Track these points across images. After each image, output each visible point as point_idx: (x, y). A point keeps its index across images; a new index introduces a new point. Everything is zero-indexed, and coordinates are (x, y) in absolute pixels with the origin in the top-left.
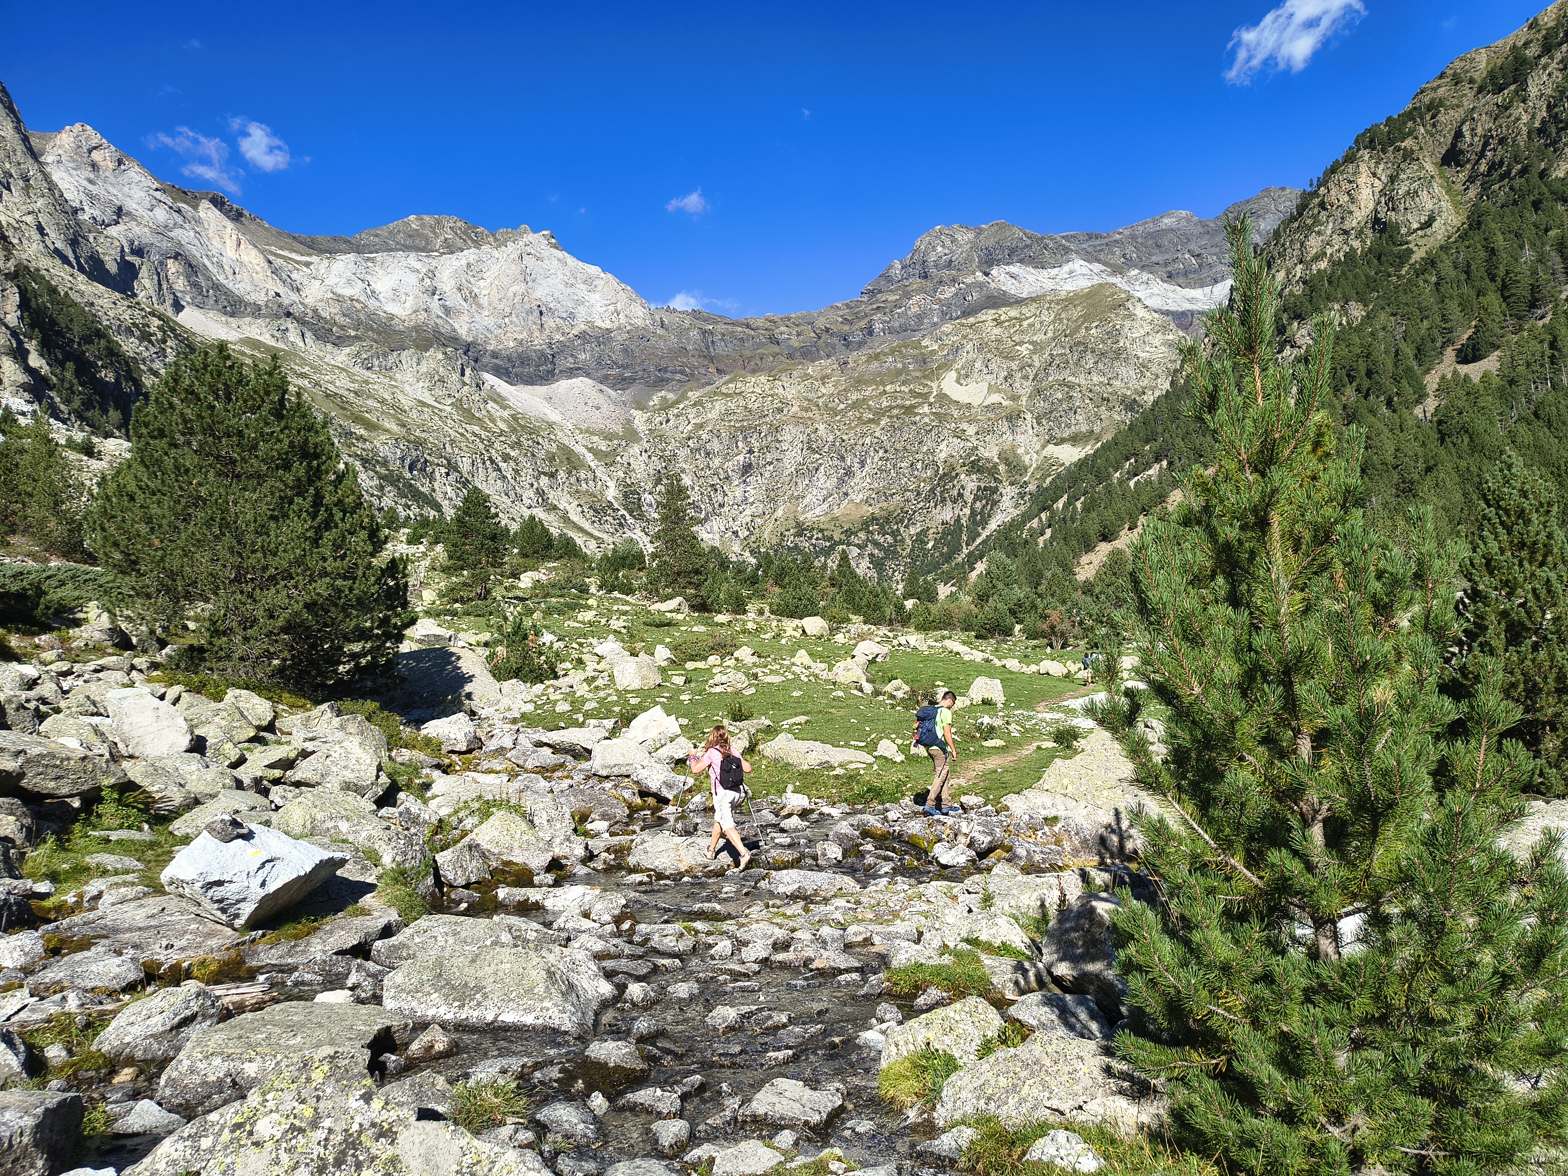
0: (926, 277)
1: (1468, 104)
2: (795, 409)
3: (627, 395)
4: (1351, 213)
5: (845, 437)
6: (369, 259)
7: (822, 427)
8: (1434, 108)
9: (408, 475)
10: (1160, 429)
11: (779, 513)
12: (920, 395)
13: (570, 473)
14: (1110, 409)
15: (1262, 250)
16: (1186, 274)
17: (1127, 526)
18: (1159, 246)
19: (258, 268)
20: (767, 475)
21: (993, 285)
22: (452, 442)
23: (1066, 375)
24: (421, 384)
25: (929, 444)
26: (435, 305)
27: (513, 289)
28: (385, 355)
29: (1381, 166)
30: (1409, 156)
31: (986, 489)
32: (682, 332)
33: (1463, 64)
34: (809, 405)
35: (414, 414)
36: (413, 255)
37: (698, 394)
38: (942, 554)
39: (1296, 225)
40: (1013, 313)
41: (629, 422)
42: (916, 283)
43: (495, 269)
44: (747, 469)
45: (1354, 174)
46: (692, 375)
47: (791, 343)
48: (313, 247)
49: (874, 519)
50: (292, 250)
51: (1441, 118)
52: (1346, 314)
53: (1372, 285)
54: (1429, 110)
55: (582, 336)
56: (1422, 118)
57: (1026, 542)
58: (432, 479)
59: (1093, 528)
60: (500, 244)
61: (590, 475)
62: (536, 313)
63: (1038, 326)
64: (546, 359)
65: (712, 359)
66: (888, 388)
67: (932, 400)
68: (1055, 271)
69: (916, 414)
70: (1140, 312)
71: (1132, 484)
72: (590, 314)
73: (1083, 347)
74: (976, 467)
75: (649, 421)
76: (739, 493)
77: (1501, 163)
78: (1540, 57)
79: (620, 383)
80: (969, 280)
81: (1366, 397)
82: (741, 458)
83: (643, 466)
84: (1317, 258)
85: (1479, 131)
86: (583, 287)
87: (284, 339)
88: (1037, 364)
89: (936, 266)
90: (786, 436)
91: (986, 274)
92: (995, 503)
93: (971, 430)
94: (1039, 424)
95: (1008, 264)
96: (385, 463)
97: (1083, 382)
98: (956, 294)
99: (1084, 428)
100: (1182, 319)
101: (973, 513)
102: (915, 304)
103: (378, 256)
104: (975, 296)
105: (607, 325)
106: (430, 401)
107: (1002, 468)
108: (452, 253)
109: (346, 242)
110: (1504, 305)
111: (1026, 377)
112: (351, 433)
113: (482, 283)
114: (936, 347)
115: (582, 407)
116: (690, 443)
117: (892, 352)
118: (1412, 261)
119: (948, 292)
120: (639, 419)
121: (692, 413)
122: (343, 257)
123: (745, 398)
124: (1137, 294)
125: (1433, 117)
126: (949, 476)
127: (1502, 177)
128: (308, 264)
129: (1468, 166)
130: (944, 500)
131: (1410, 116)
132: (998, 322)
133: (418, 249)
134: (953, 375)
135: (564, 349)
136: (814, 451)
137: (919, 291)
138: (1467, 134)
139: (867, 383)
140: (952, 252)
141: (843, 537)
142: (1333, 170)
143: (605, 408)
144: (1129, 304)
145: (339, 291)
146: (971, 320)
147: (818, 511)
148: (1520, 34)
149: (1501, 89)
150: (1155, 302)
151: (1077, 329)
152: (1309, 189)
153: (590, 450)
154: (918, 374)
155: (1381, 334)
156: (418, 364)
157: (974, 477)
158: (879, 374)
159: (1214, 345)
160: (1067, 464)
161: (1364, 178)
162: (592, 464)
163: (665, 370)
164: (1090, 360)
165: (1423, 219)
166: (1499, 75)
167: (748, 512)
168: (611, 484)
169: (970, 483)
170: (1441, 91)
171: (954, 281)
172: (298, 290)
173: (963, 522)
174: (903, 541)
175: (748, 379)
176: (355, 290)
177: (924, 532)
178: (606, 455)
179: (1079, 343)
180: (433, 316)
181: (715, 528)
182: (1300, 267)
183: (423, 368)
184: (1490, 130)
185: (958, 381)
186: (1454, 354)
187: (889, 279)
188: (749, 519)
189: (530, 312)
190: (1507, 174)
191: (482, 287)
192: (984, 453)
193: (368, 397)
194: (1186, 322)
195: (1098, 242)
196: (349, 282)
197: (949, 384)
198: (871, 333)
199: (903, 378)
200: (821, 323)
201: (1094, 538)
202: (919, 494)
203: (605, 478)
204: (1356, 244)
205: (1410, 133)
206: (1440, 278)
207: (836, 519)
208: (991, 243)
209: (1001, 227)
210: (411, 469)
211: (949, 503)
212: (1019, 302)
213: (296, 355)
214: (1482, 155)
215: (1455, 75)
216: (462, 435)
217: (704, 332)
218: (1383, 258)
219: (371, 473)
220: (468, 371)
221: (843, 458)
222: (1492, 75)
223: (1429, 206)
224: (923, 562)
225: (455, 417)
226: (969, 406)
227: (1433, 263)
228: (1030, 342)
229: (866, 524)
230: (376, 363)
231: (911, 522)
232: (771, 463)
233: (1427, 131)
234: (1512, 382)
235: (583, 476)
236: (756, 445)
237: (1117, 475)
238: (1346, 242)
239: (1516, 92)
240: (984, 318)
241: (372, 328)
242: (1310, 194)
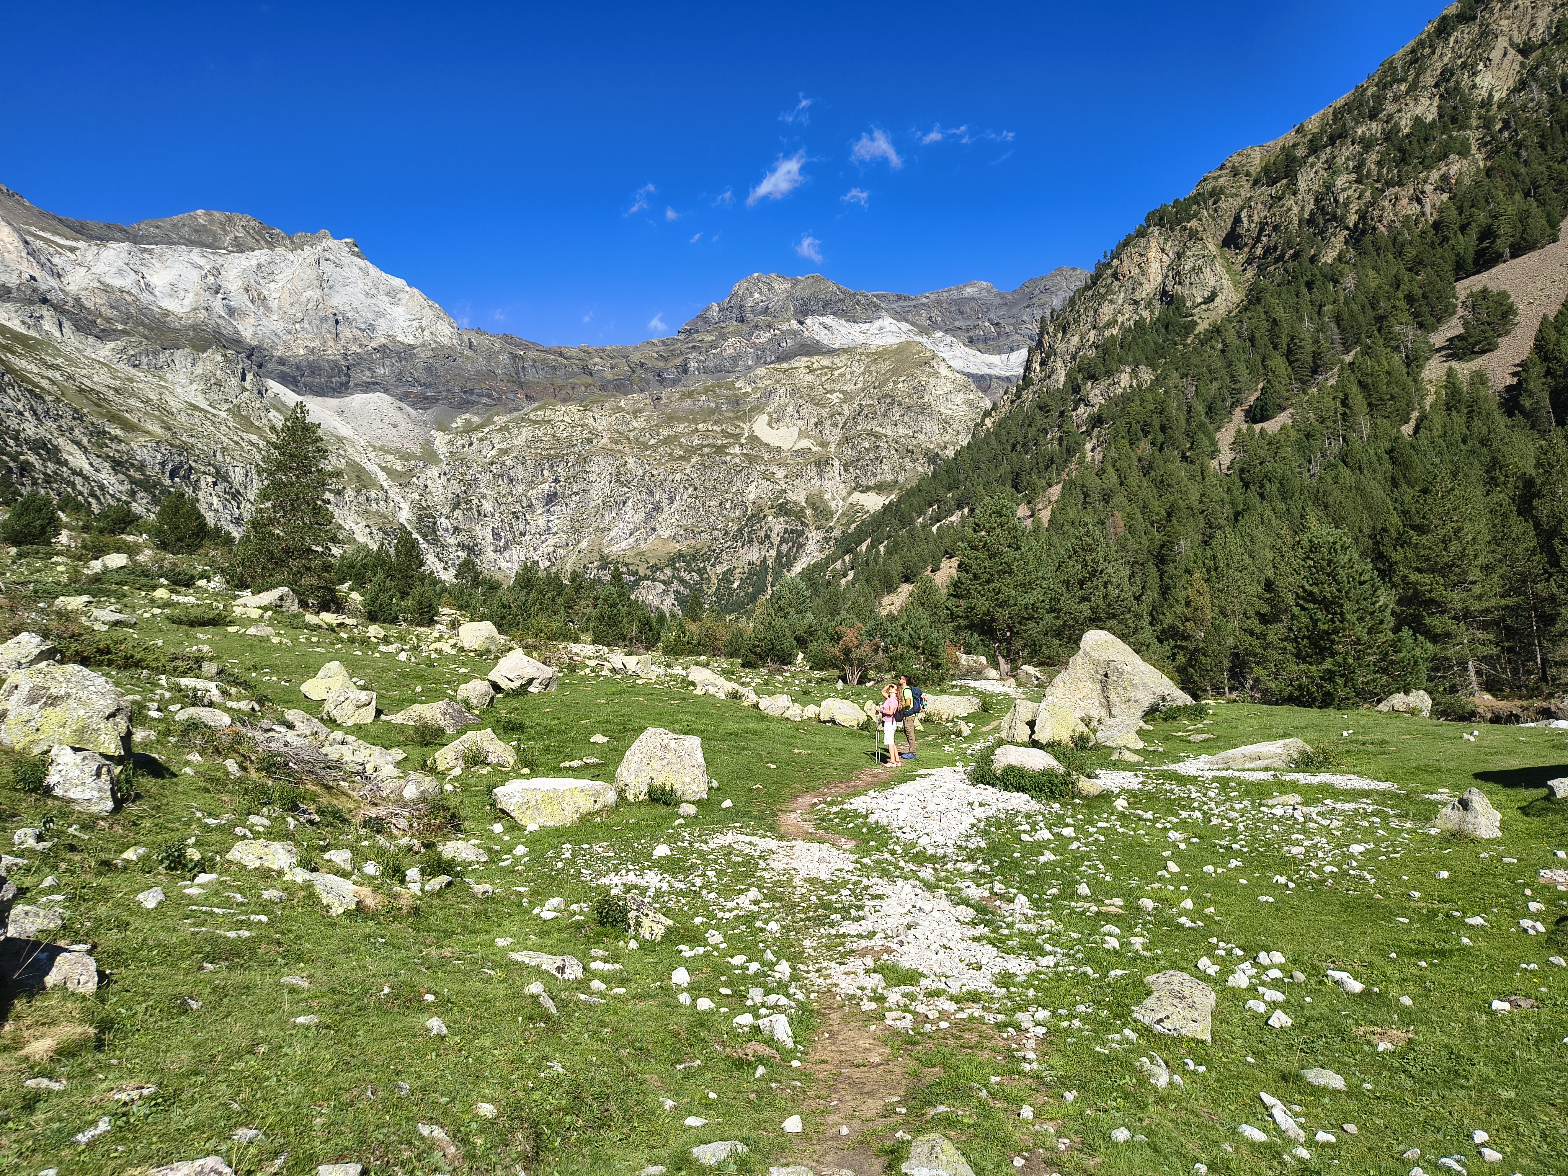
0: (742, 321)
1: (1245, 193)
2: (605, 440)
3: (428, 416)
4: (1141, 284)
5: (655, 472)
6: (145, 250)
7: (631, 461)
8: (1216, 194)
9: (167, 482)
10: (962, 477)
11: (584, 544)
12: (731, 436)
13: (359, 491)
14: (914, 461)
15: (1058, 316)
16: (985, 340)
17: (929, 569)
18: (961, 313)
19: (11, 248)
20: (573, 505)
21: (807, 334)
22: (224, 449)
23: (873, 425)
24: (195, 386)
25: (739, 484)
26: (217, 305)
27: (308, 294)
28: (156, 353)
29: (1169, 243)
30: (1193, 235)
31: (792, 532)
32: (491, 355)
33: (1240, 158)
34: (619, 437)
35: (183, 417)
36: (196, 250)
37: (505, 419)
38: (747, 594)
39: (1090, 293)
40: (826, 362)
41: (428, 443)
42: (733, 325)
43: (288, 273)
44: (551, 498)
45: (1145, 248)
46: (500, 399)
47: (605, 375)
48: (82, 232)
49: (680, 556)
50: (55, 233)
51: (1222, 204)
52: (1136, 377)
53: (1160, 352)
54: (1211, 197)
55: (382, 349)
56: (1205, 203)
57: (829, 583)
58: (196, 487)
59: (896, 568)
60: (297, 247)
61: (382, 495)
62: (331, 322)
63: (848, 376)
64: (340, 370)
65: (521, 385)
66: (700, 426)
67: (743, 441)
68: (867, 326)
69: (728, 454)
70: (943, 371)
71: (934, 529)
72: (392, 328)
73: (891, 400)
74: (783, 510)
75: (451, 443)
76: (541, 522)
77: (1275, 248)
78: (1307, 156)
79: (422, 402)
80: (784, 327)
81: (1161, 450)
82: (546, 486)
83: (441, 489)
84: (1108, 325)
85: (1256, 218)
86: (385, 298)
87: (38, 327)
88: (846, 413)
89: (753, 312)
90: (594, 467)
91: (801, 323)
92: (801, 546)
93: (780, 474)
94: (846, 471)
95: (822, 315)
96: (141, 467)
97: (890, 433)
98: (771, 340)
99: (889, 478)
100: (983, 382)
101: (779, 555)
102: (731, 345)
103: (157, 249)
104: (789, 343)
105: (411, 340)
106: (204, 405)
107: (809, 512)
108: (242, 252)
109: (121, 230)
110: (1289, 369)
111: (835, 425)
112: (105, 433)
113: (272, 286)
114: (749, 390)
115: (377, 424)
116: (493, 468)
117: (706, 391)
118: (1196, 332)
119: (764, 337)
120: (440, 441)
121: (497, 438)
122: (115, 245)
123: (553, 426)
124: (940, 354)
125: (1215, 203)
126: (757, 517)
127: (1277, 260)
128: (73, 250)
129: (1246, 249)
130: (751, 541)
131: (1194, 200)
132: (811, 370)
133: (203, 245)
134: (765, 418)
135: (360, 361)
136: (623, 484)
137: (735, 334)
138: (1245, 220)
139: (680, 420)
140: (768, 299)
141: (649, 572)
142: (1126, 244)
143: (402, 427)
144: (933, 363)
145: (108, 280)
146: (785, 365)
147: (624, 545)
148: (1290, 137)
149: (1274, 183)
150: (957, 364)
151: (885, 383)
152: (1103, 261)
153: (383, 469)
154: (731, 415)
155: (1173, 392)
156: (193, 365)
157: (781, 519)
158: (692, 412)
159: (1012, 402)
160: (872, 512)
161: (1153, 253)
162: (385, 484)
163: (471, 392)
164: (897, 412)
165: (1207, 294)
166: (1273, 169)
167: (550, 542)
168: (405, 506)
169: (777, 526)
170: (1222, 181)
171: (769, 326)
172: (59, 276)
173: (769, 563)
174: (709, 579)
175: (558, 407)
176: (127, 282)
177: (731, 571)
178: (401, 475)
179: (887, 395)
180: (215, 316)
181: (515, 557)
182: (1093, 332)
183: (199, 370)
184: (1266, 218)
185: (769, 425)
186: (1242, 414)
187: (707, 321)
188: (551, 549)
189: (324, 319)
190: (1281, 258)
191: (273, 290)
192: (793, 497)
193: (130, 396)
194: (985, 385)
195: (906, 303)
196: (120, 272)
197: (760, 426)
198: (685, 371)
199: (715, 417)
200: (636, 357)
201: (896, 579)
202: (726, 533)
203: (398, 499)
204: (1146, 314)
205: (1195, 216)
206: (1225, 345)
207: (641, 554)
208: (806, 294)
209: (817, 280)
210: (172, 476)
211: (756, 544)
212: (832, 352)
213: (49, 345)
214: (1258, 240)
215: (1233, 167)
216: (237, 443)
217: (515, 357)
218: (1170, 328)
219: (122, 477)
220: (249, 377)
221: (652, 493)
222: (1266, 170)
223: (1212, 282)
224: (727, 600)
225: (231, 424)
226: (779, 449)
227: (1218, 331)
228: (839, 391)
229: (671, 562)
230: (145, 360)
231: (718, 560)
232: (577, 493)
233: (1210, 215)
234: (1308, 436)
235: (373, 495)
236: (562, 474)
237: (920, 520)
238: (1136, 312)
239: (1288, 185)
240: (797, 364)
241: (143, 324)
242: (1104, 264)
